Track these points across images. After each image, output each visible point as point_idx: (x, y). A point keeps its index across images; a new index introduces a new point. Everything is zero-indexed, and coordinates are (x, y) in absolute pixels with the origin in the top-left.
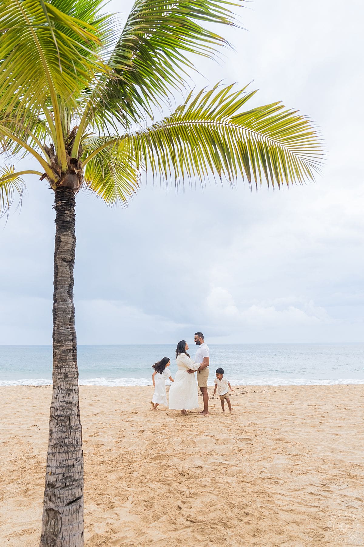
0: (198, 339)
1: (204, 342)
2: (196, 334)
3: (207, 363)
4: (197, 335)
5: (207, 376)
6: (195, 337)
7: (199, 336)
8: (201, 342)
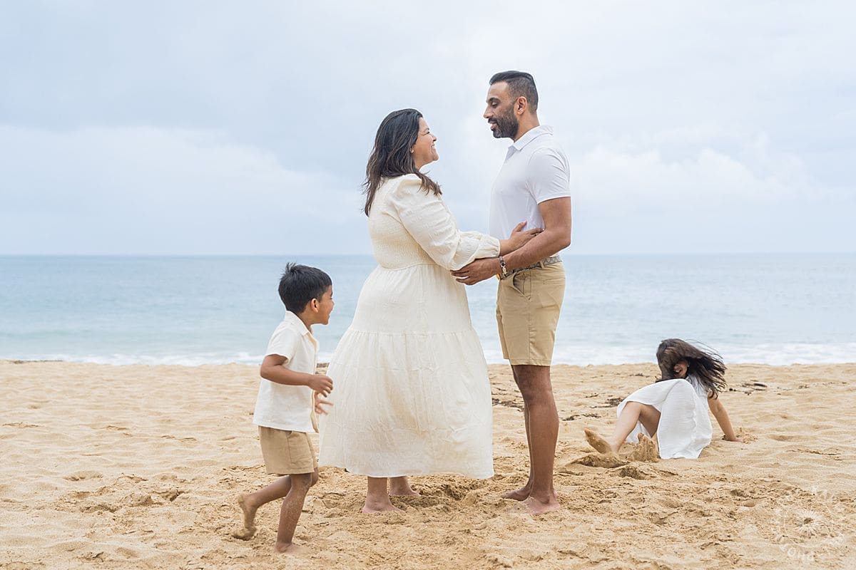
0: (507, 102)
1: (536, 124)
2: (497, 79)
3: (560, 230)
4: (503, 86)
5: (556, 307)
6: (492, 92)
7: (515, 91)
8: (523, 123)
